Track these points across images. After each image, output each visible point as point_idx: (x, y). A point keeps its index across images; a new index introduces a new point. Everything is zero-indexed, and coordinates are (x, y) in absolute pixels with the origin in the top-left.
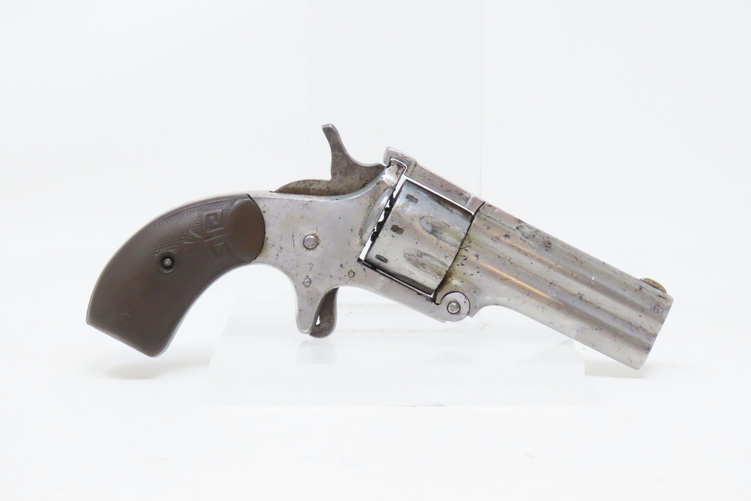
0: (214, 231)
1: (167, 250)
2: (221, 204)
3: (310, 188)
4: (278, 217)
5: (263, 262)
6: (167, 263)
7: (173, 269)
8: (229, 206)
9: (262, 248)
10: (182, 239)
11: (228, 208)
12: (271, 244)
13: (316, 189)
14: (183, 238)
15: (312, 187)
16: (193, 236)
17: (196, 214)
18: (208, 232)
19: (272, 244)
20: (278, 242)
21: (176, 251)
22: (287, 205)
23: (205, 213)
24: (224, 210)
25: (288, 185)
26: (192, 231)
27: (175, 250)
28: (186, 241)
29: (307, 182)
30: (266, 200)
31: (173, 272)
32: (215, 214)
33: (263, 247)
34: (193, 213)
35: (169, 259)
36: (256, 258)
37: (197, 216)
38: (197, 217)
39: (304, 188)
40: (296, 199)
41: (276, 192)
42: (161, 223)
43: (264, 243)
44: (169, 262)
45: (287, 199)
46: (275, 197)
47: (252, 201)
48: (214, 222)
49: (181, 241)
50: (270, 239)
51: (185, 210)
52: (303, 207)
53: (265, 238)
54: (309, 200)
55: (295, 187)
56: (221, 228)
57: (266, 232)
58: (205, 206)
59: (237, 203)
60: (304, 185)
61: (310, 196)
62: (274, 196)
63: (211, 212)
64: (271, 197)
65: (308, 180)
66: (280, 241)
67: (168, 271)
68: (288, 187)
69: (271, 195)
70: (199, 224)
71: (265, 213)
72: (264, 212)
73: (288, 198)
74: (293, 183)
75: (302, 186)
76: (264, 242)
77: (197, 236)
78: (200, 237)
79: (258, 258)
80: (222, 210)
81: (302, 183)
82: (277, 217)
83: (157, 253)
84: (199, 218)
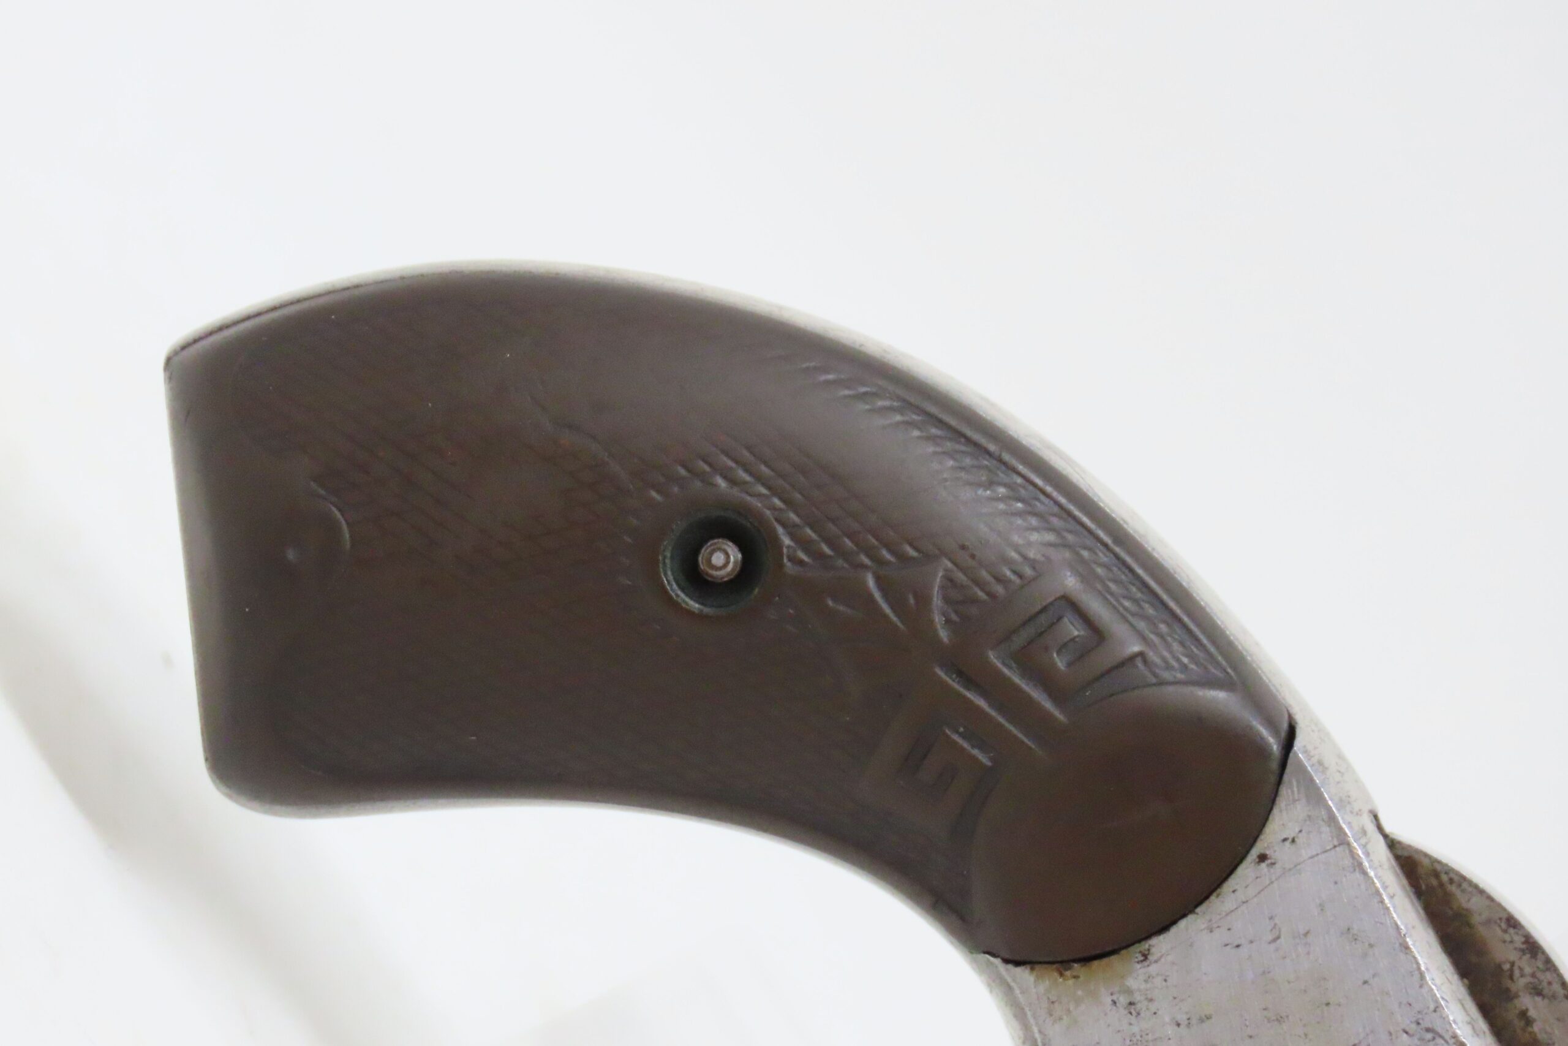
0: (1017, 680)
1: (778, 520)
2: (1163, 627)
3: (1517, 996)
4: (1282, 940)
5: (1019, 1012)
6: (718, 559)
7: (707, 610)
8: (1180, 676)
9: (1086, 960)
10: (870, 552)
11: (1166, 675)
12: (1129, 991)
13: (1536, 1028)
14: (886, 554)
15: (1526, 1001)
16: (923, 600)
17: (1035, 537)
18: (992, 656)
19: (1137, 997)
20: (1167, 1019)
21: (801, 563)
22: (1371, 946)
23: (1070, 582)
24: (1145, 661)
25: (1462, 881)
26: (949, 580)
27: (802, 555)
28: (878, 579)
29: (1540, 964)
30: (1325, 829)
31: (690, 613)
32: (1097, 633)
33: (1096, 964)
34: (1034, 521)
35: (740, 556)
36: (1017, 963)
37: (1031, 554)
38: (1025, 558)
39: (1499, 966)
40: (1423, 968)
41: (1392, 844)
42: (880, 403)
43: (1113, 958)
44: (721, 568)
45: (1397, 928)
46: (1366, 864)
47: (1274, 765)
48: (1058, 654)
49: (866, 561)
50: (1153, 969)
51: (1019, 474)
52: (1413, 1027)
53: (1145, 946)
54: (1458, 1032)
55: (1476, 919)
56: (1048, 705)
57: (1174, 930)
58: (1103, 557)
59: (1219, 696)
60: (1513, 956)
61: (1482, 1025)
62: (1367, 854)
63: (1095, 606)
64: (1355, 845)
65: (1549, 965)
66: (1178, 1025)
67: (683, 589)
68: (1453, 888)
69: (1364, 832)
70: (999, 589)
71: (1263, 865)
72: (1262, 858)
73: (1403, 930)
74: (1490, 898)
75: (1504, 952)
76: (1123, 952)
77: (938, 619)
78: (944, 635)
79: (1023, 974)
80: (1141, 654)
81: (1519, 940)
82: (1278, 938)
83: (733, 481)
84: (1028, 572)
